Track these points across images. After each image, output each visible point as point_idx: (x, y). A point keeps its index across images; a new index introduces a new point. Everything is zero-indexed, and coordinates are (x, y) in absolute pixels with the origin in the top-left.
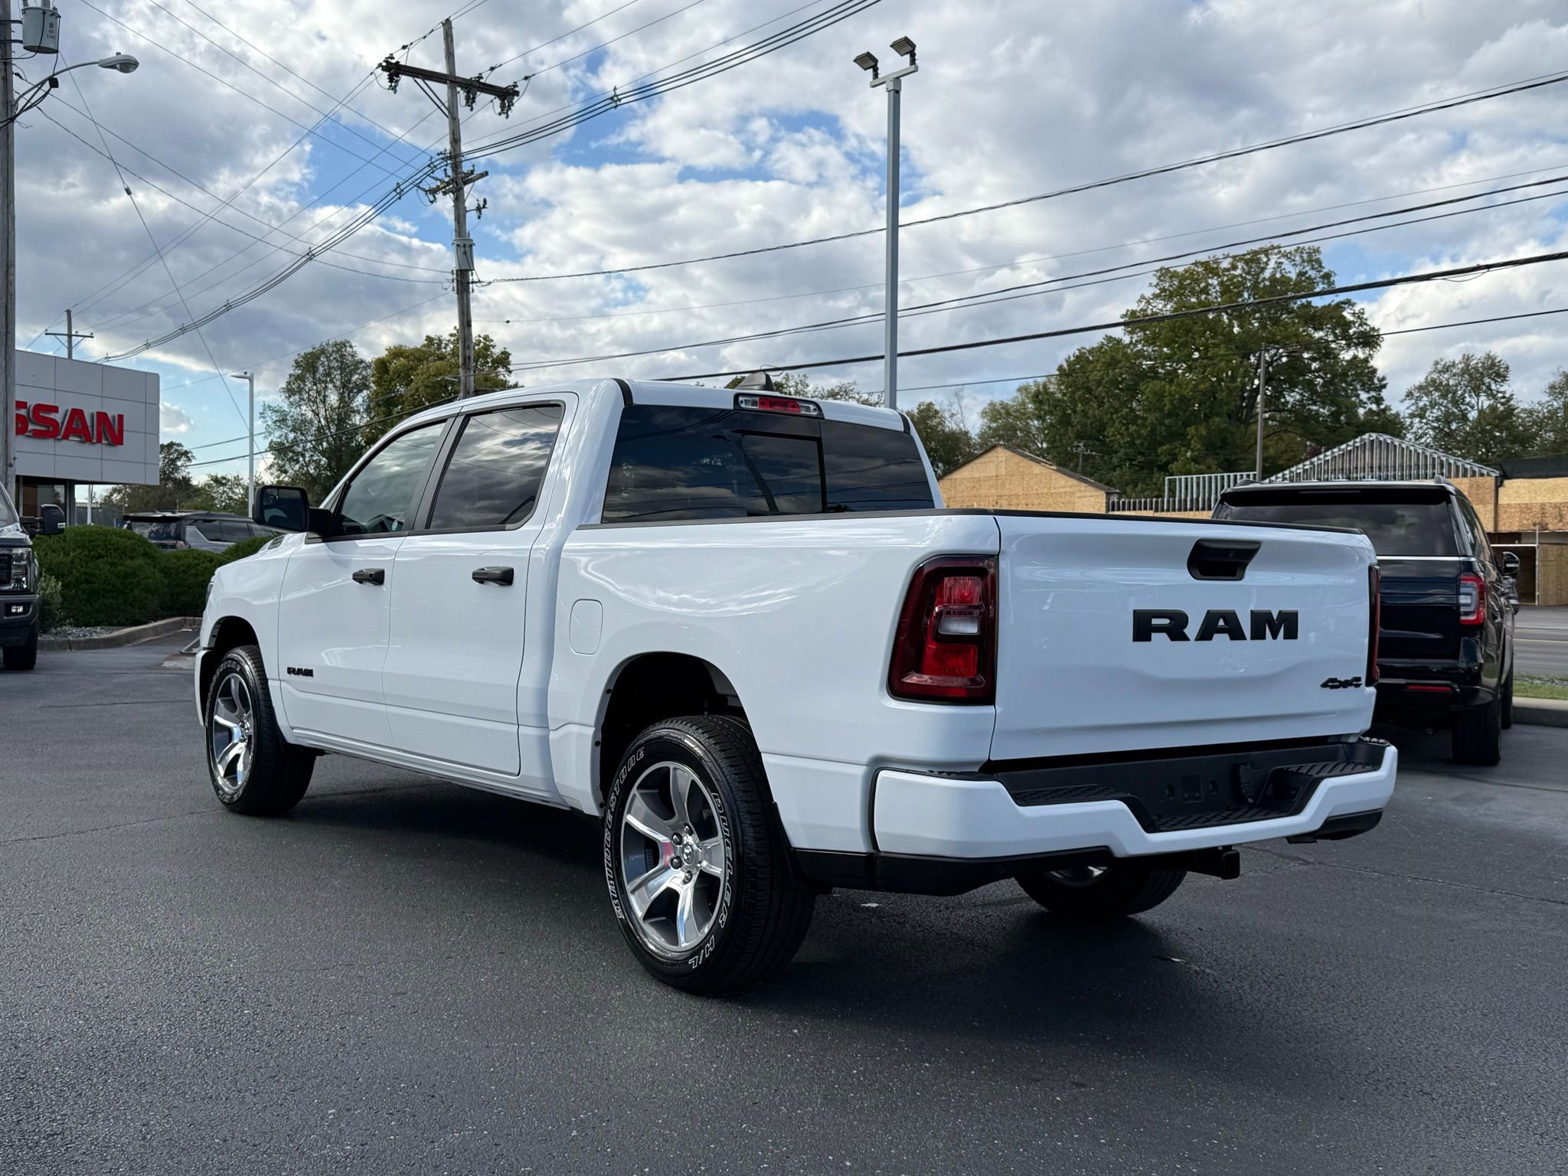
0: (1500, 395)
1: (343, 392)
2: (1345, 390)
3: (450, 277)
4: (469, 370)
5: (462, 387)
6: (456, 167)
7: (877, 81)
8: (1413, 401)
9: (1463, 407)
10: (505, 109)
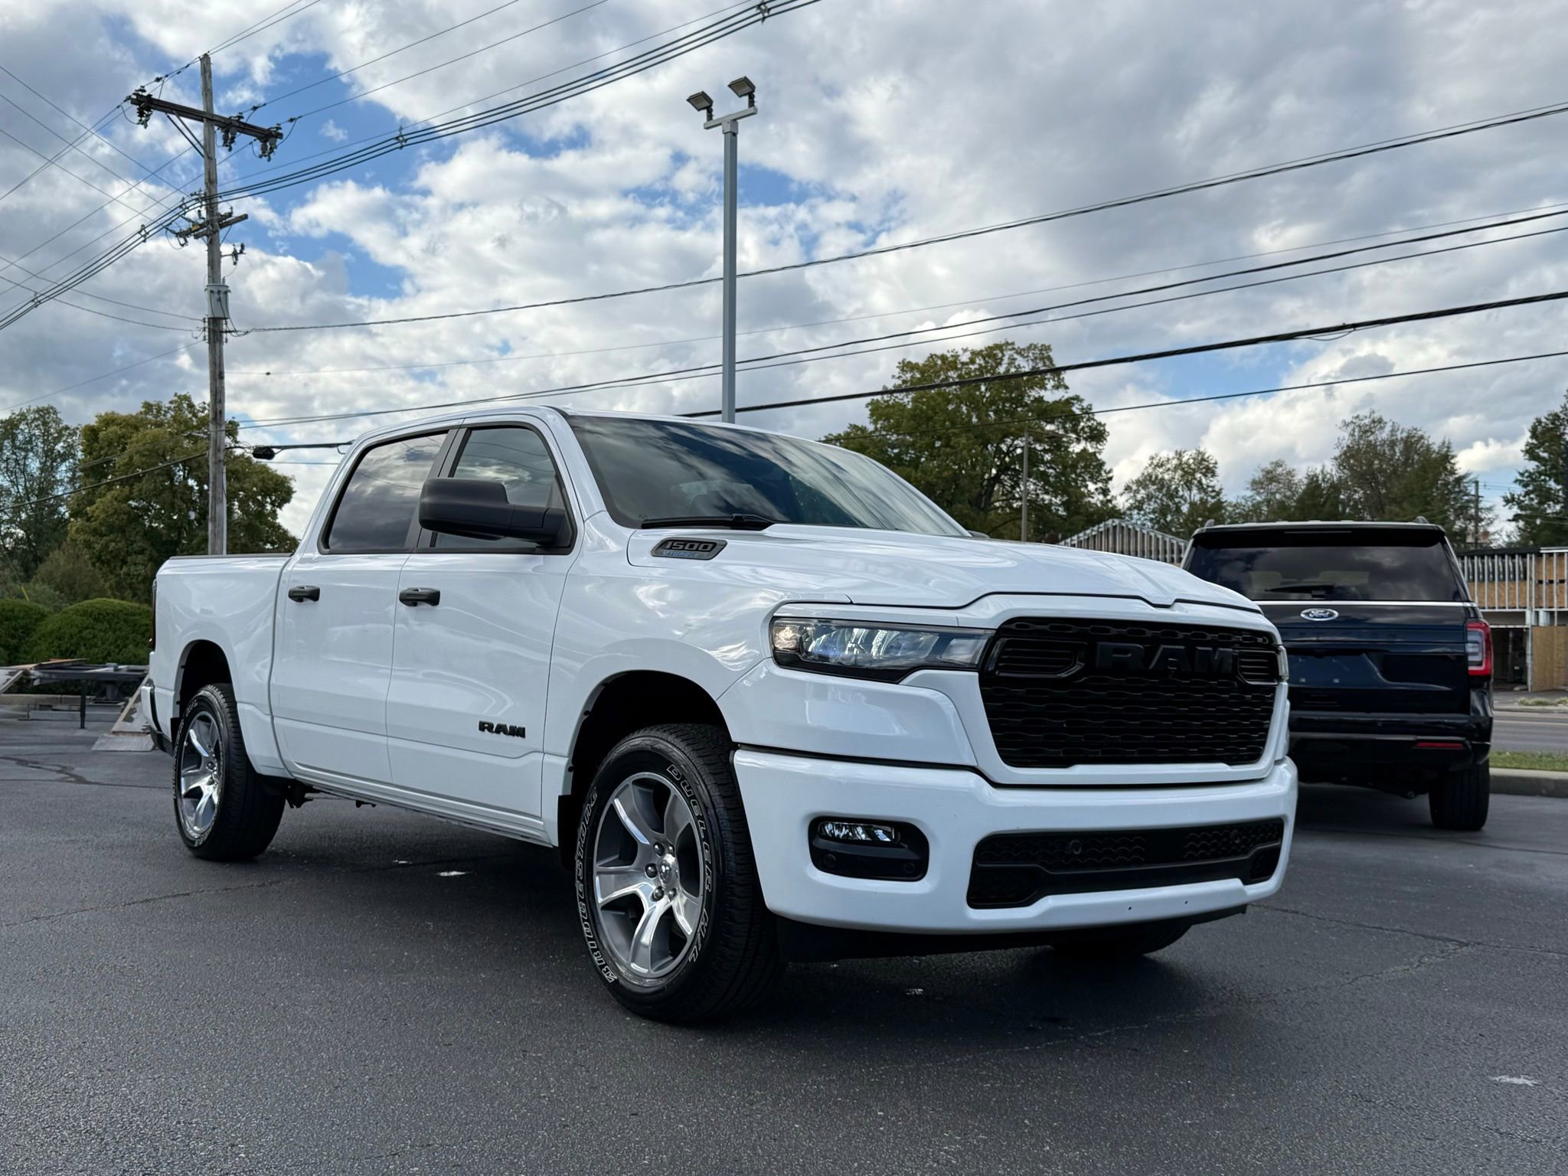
0: (1210, 489)
1: (46, 461)
2: (1075, 481)
3: (202, 325)
4: (221, 425)
5: (212, 444)
6: (211, 208)
7: (711, 123)
8: (1132, 494)
9: (1177, 500)
10: (267, 152)
